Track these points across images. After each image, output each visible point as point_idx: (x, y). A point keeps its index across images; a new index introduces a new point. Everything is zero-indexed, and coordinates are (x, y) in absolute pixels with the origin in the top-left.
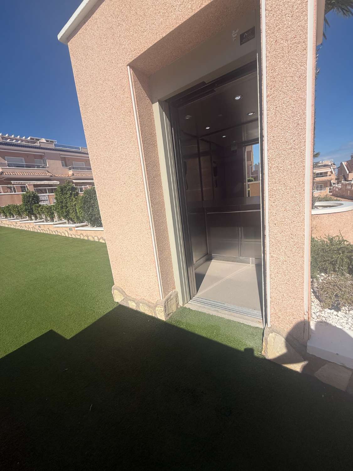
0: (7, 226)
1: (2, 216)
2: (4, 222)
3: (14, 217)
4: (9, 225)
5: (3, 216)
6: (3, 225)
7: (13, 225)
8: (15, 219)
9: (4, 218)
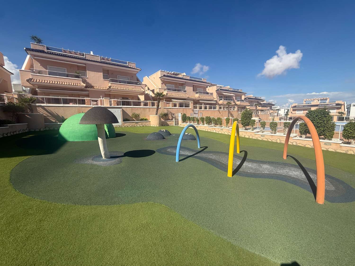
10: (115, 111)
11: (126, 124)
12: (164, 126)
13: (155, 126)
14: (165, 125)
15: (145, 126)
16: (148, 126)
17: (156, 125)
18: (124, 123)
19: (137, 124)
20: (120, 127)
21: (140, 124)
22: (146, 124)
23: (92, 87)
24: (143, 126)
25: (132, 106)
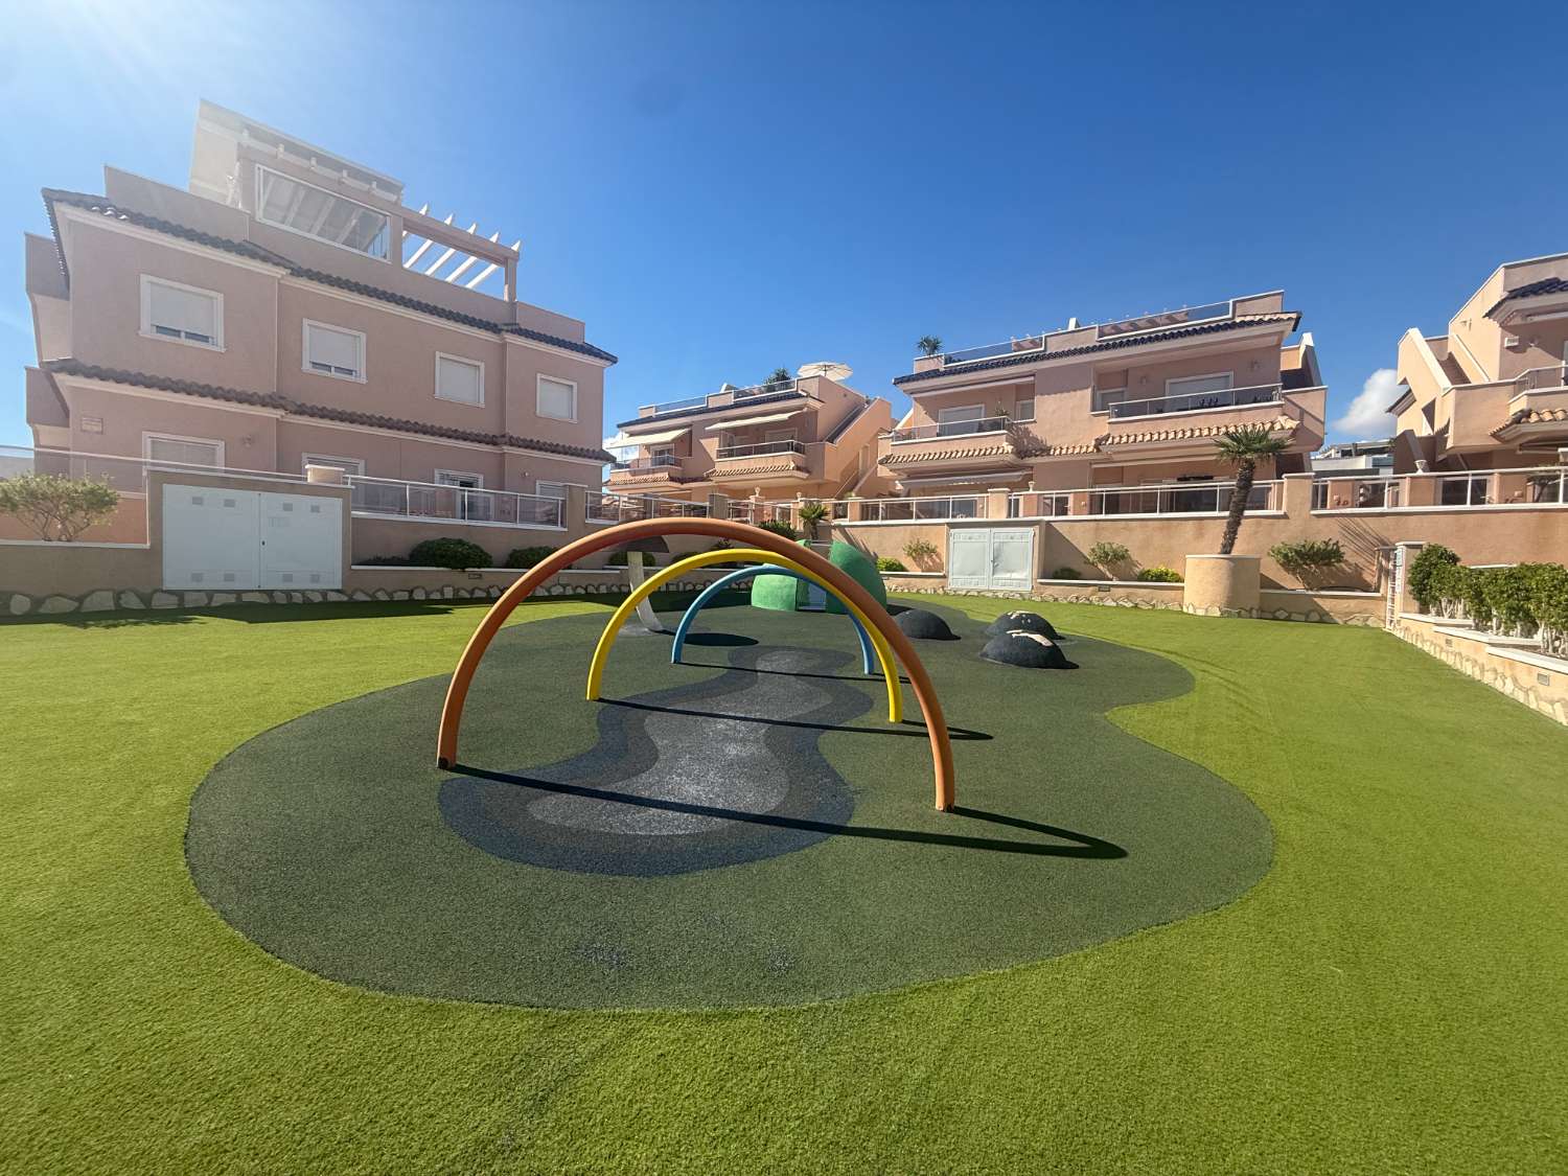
0: (1469, 672)
1: (1460, 612)
2: (1463, 648)
3: (1529, 634)
4: (1483, 670)
5: (1466, 614)
6: (1450, 660)
7: (1515, 680)
8: (1534, 649)
9: (1470, 621)
10: (1012, 538)
11: (1050, 590)
12: (1288, 619)
13: (1200, 612)
14: (1294, 616)
15: (1145, 607)
16: (1167, 611)
17: (1207, 609)
18: (1041, 583)
19: (1104, 594)
20: (1024, 599)
21: (1120, 595)
22: (1152, 600)
23: (1045, 451)
24: (1136, 606)
25: (1103, 516)
